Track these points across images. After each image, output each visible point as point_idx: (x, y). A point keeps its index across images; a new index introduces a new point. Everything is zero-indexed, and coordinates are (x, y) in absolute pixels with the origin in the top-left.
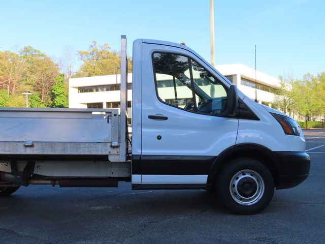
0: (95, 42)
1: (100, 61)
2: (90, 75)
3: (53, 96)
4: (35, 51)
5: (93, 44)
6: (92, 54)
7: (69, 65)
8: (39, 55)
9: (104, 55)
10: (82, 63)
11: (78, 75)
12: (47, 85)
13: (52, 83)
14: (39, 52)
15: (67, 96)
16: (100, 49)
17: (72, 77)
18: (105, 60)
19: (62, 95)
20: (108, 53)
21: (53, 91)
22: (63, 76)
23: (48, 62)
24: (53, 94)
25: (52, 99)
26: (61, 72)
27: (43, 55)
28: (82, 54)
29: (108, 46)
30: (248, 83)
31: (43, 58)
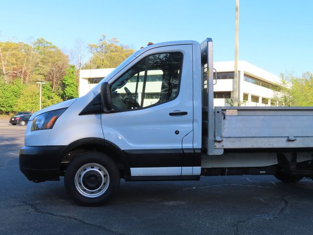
0: (104, 37)
1: (108, 54)
2: (98, 67)
3: (64, 86)
4: (47, 43)
5: (102, 38)
6: (101, 47)
7: (80, 57)
8: (51, 47)
9: (112, 48)
10: (91, 55)
11: (87, 67)
12: (58, 75)
13: (63, 74)
14: (51, 44)
15: (77, 87)
16: (108, 43)
17: (82, 69)
18: (113, 54)
19: (72, 85)
20: (116, 47)
21: (64, 82)
22: (73, 67)
23: (59, 53)
24: (64, 84)
25: (63, 89)
26: (71, 63)
27: (54, 47)
28: (91, 47)
29: (116, 40)
30: (250, 80)
31: (54, 50)
